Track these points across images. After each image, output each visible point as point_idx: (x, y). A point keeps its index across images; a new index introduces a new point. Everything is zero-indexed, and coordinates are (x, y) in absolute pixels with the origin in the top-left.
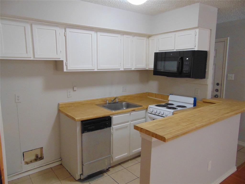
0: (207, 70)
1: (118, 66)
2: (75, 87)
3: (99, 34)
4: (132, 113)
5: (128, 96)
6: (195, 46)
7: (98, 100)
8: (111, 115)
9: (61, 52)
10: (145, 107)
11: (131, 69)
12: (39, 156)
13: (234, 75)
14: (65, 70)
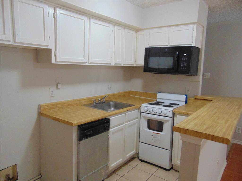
0: (199, 67)
1: (109, 60)
2: (59, 84)
3: (92, 21)
4: (127, 113)
5: (112, 95)
6: (192, 42)
7: (84, 100)
8: (109, 116)
9: (49, 37)
10: (138, 106)
11: (121, 64)
12: (11, 177)
13: (209, 73)
14: (53, 62)
